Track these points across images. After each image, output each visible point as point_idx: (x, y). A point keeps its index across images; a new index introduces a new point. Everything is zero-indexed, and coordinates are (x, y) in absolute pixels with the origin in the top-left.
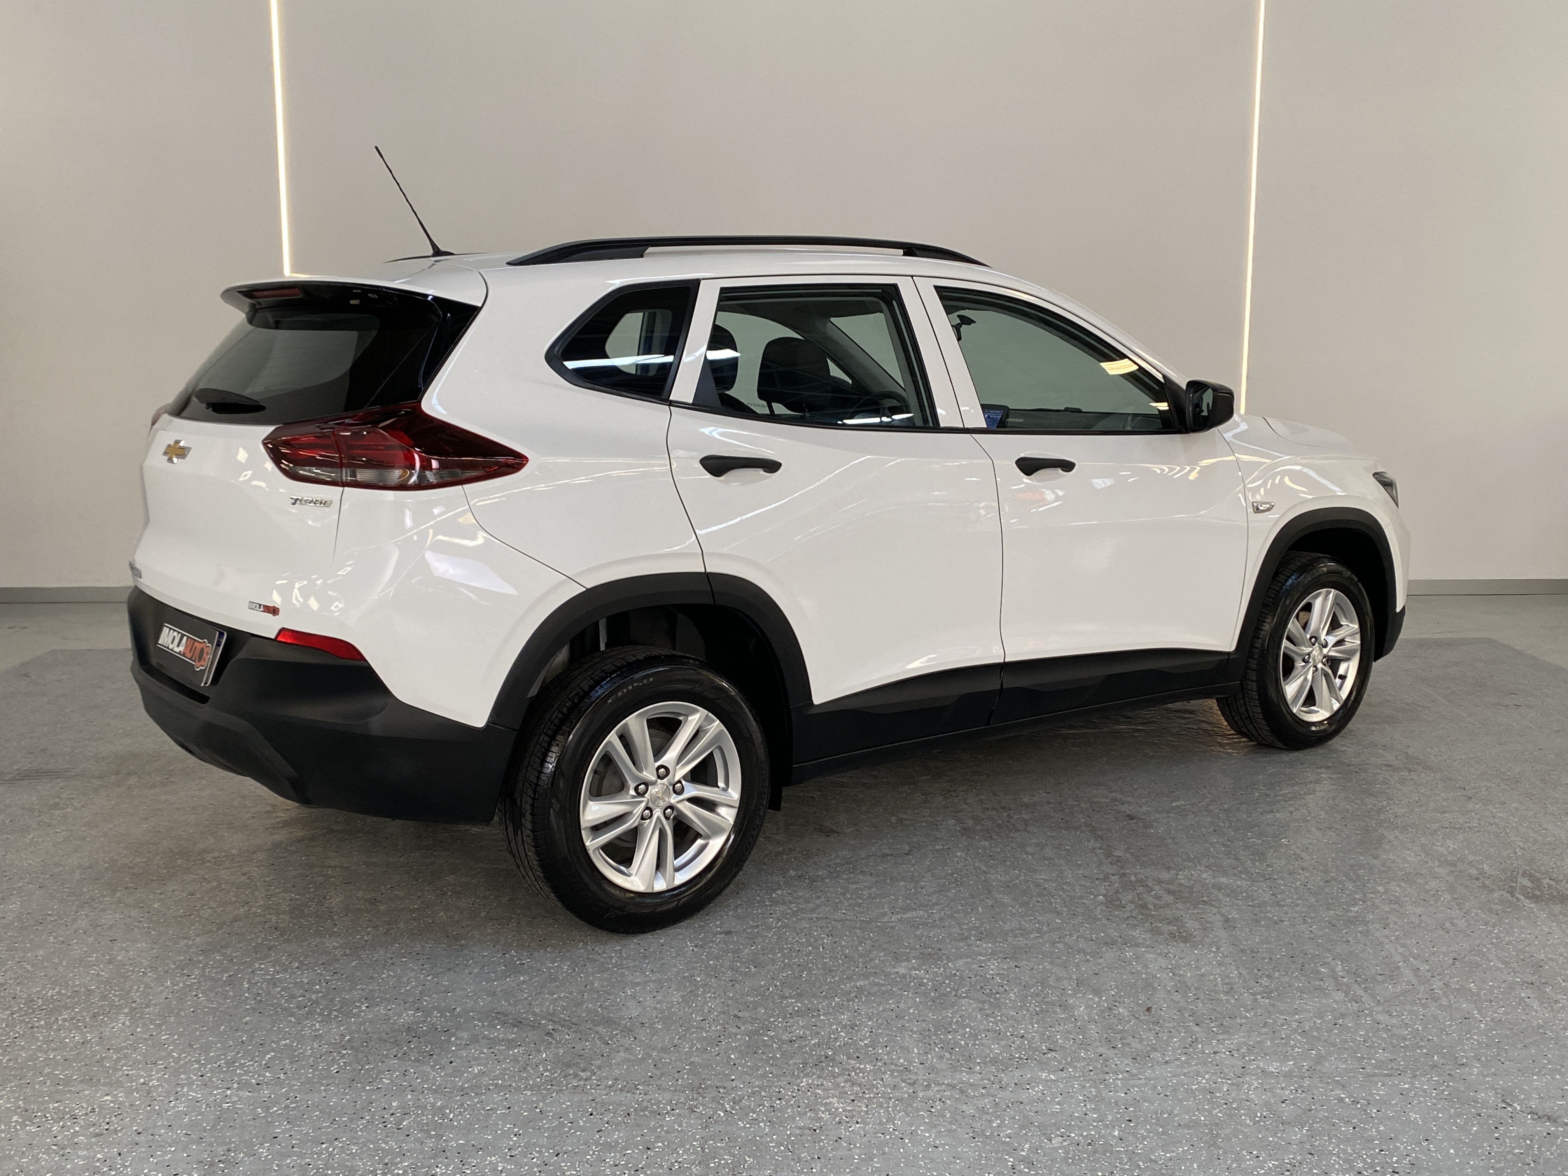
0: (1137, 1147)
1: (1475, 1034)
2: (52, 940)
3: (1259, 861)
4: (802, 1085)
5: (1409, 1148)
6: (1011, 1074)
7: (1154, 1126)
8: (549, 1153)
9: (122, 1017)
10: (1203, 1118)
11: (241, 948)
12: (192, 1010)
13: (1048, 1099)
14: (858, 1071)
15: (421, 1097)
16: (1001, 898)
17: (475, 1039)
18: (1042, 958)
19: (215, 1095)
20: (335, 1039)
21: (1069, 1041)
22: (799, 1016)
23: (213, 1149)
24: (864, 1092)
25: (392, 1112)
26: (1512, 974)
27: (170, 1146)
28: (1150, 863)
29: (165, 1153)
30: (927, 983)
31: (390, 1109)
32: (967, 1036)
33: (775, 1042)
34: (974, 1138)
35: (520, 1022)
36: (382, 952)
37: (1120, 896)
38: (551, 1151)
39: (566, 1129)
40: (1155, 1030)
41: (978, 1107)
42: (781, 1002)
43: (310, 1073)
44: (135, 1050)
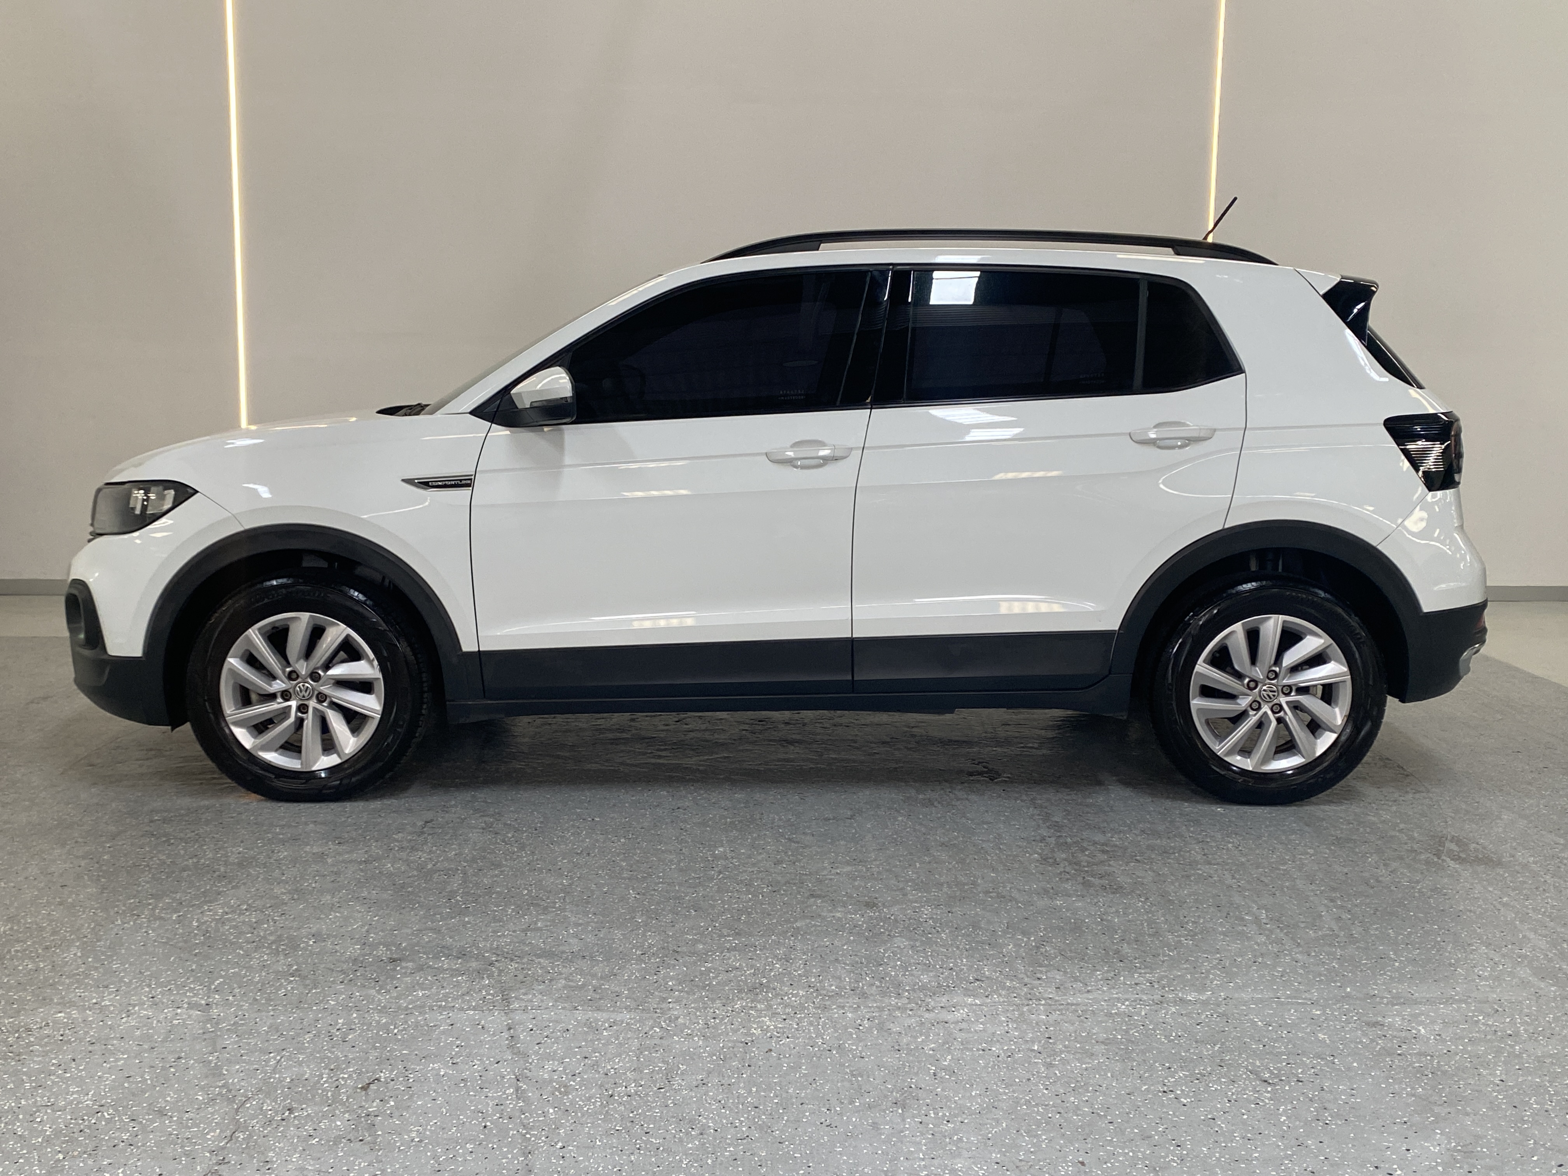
0: (1055, 1059)
3: (1192, 827)
4: (736, 1006)
5: (1313, 1061)
6: (938, 999)
7: (1073, 1043)
8: (490, 1061)
9: (74, 950)
10: (1119, 1037)
11: (190, 893)
12: (142, 944)
13: (973, 1019)
14: (790, 996)
15: (366, 1016)
16: (938, 855)
17: (420, 968)
18: (975, 905)
19: (166, 1013)
20: (283, 968)
21: (996, 972)
22: (736, 951)
23: (162, 1057)
24: (796, 1013)
25: (338, 1027)
27: (123, 1054)
28: (1087, 827)
29: (117, 1060)
30: (862, 925)
31: (336, 1024)
32: (897, 968)
33: (712, 972)
34: (900, 1051)
35: (464, 955)
37: (1055, 855)
38: (492, 1059)
39: (507, 1042)
40: (1080, 964)
41: (904, 1026)
42: (719, 940)
43: (258, 996)
44: (87, 976)
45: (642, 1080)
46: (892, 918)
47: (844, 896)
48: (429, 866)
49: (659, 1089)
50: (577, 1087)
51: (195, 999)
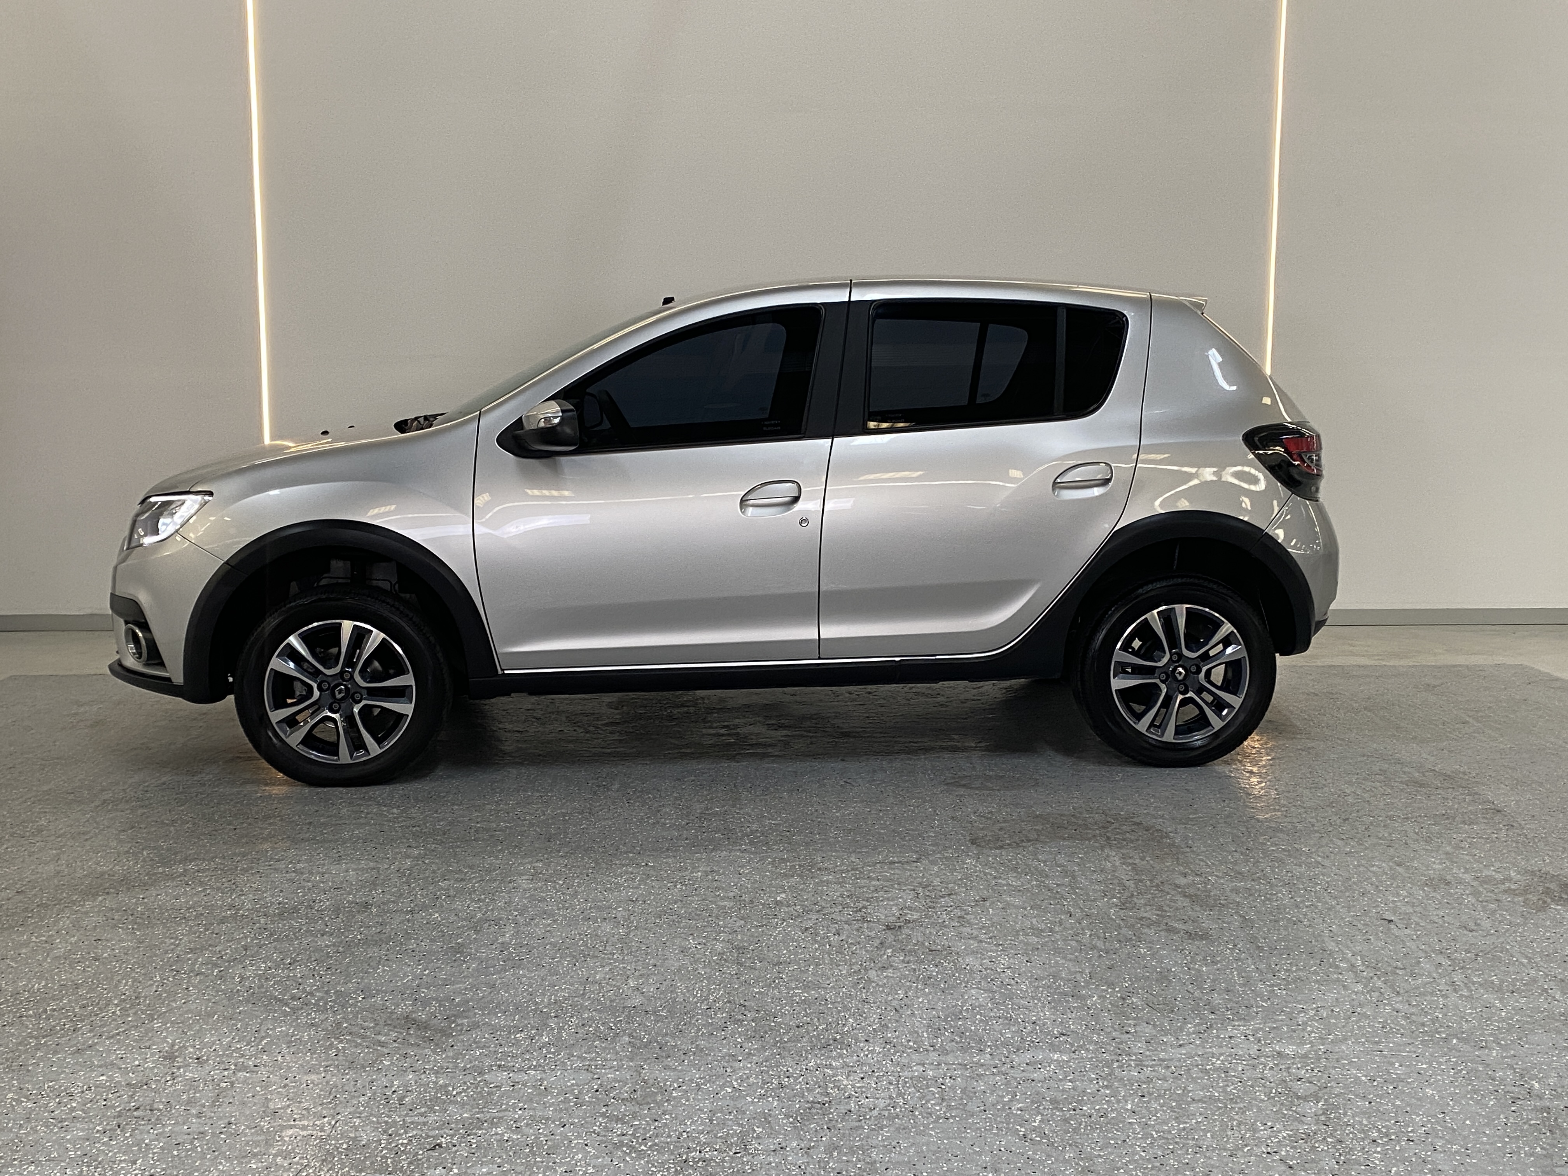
0: (1150, 1119)
1: (1496, 1021)
2: (34, 939)
3: (1277, 868)
4: (810, 1064)
5: (1425, 1119)
6: (1023, 1055)
7: (1168, 1101)
8: (555, 1124)
10: (1216, 1094)
11: (230, 946)
12: (183, 1001)
13: (1061, 1077)
14: (866, 1053)
15: (423, 1077)
16: (1011, 900)
17: (476, 1026)
18: (1054, 954)
19: (213, 1076)
20: (332, 1026)
21: (1081, 1027)
23: (212, 1122)
24: (873, 1071)
25: (393, 1089)
26: (1536, 968)
27: (170, 1119)
29: (164, 1126)
30: (937, 975)
31: (392, 1086)
32: (977, 1022)
33: (782, 1028)
34: (985, 1111)
36: (376, 950)
37: (1135, 900)
38: (557, 1123)
39: (572, 1104)
40: (1170, 1017)
41: (989, 1084)
43: (308, 1057)
44: (128, 1037)
45: (716, 1145)
46: (968, 968)
47: (915, 945)
48: (479, 915)
49: (735, 1153)
50: (649, 1152)
51: (242, 1060)
